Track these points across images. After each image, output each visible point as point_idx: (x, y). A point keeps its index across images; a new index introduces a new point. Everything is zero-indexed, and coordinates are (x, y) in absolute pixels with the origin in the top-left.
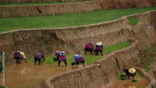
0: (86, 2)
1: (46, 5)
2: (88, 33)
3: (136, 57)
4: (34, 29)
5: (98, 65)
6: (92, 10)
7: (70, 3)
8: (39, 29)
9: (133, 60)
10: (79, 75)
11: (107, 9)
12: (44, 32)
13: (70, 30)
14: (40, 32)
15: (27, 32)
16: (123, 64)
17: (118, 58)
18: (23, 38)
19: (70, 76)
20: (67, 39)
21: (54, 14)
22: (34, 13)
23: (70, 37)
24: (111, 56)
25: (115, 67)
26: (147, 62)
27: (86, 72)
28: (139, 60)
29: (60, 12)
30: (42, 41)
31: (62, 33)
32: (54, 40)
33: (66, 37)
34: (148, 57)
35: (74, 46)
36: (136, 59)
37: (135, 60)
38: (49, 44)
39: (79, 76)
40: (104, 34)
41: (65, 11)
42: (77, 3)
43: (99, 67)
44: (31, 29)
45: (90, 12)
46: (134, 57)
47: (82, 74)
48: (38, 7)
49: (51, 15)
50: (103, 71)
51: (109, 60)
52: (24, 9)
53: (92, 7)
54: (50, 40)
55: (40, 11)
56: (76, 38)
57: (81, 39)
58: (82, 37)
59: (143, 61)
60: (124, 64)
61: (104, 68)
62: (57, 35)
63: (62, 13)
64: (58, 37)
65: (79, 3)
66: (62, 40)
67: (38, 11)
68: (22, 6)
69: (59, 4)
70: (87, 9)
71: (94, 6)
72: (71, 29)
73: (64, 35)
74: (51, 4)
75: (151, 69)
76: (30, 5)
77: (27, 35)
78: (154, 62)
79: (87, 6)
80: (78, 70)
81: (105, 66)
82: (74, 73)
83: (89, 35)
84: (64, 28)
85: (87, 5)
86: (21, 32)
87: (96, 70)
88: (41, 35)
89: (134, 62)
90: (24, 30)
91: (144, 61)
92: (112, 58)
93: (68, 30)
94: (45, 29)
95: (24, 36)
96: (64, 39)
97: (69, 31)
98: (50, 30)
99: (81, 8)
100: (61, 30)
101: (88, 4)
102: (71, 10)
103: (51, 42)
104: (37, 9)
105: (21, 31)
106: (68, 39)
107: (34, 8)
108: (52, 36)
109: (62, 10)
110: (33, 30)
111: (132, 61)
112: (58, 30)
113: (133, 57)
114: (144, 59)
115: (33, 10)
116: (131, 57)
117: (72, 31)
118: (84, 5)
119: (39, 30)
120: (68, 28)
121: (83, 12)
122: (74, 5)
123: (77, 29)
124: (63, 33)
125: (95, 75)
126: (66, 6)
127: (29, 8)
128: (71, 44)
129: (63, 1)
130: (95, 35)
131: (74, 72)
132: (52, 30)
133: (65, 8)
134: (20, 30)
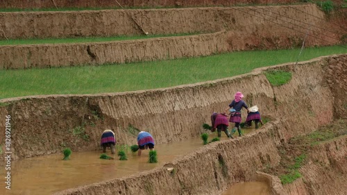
0: (193, 36)
1: (107, 43)
2: (169, 104)
3: (269, 154)
4: (56, 96)
5: (169, 169)
6: (208, 53)
7: (159, 39)
8: (65, 96)
9: (261, 158)
10: (123, 188)
11: (241, 50)
12: (75, 101)
13: (129, 99)
14: (67, 103)
15: (39, 101)
16: (235, 166)
17: (225, 155)
18: (32, 114)
19: (102, 191)
20: (122, 114)
21: (122, 61)
22: (81, 60)
23: (129, 111)
24: (205, 152)
25: (216, 173)
26: (293, 164)
27: (139, 184)
28: (276, 159)
29: (136, 57)
30: (70, 120)
31: (112, 104)
32: (96, 117)
33: (121, 111)
34: (298, 152)
35: (137, 130)
36: (268, 156)
37: (265, 158)
38: (85, 126)
39: (124, 191)
40: (206, 105)
41: (147, 54)
42: (174, 38)
43: (171, 172)
44: (49, 96)
45: (202, 56)
46: (264, 153)
47: (130, 188)
48: (89, 47)
49: (117, 63)
50: (182, 180)
51: (199, 160)
52: (59, 52)
53: (207, 46)
54: (86, 117)
55: (93, 56)
56: (142, 113)
57: (154, 115)
58: (154, 111)
59: (285, 162)
60: (238, 166)
61: (183, 176)
62: (101, 108)
63: (140, 59)
64: (103, 112)
65: (178, 38)
66: (111, 119)
67: (88, 56)
68: (56, 45)
69: (134, 41)
70: (196, 50)
71: (213, 45)
72: (132, 95)
73: (117, 107)
74: (117, 42)
75: (298, 177)
76: (73, 43)
77: (41, 107)
78: (310, 163)
79: (195, 45)
80: (121, 180)
81: (186, 172)
82: (113, 185)
83: (172, 108)
84: (117, 93)
85: (195, 43)
86: (28, 101)
87: (164, 180)
88: (68, 108)
89: (263, 163)
90: (33, 97)
91: (288, 160)
92: (209, 155)
93: (126, 97)
94: (77, 95)
95: (33, 109)
96: (115, 116)
97: (127, 100)
98: (86, 97)
99: (183, 50)
100: (110, 97)
101: (199, 39)
102: (160, 52)
103: (89, 121)
104: (86, 52)
105: (28, 99)
106: (125, 116)
107: (81, 50)
108: (91, 109)
109: (140, 53)
110: (53, 98)
111: (257, 160)
112: (103, 98)
113: (261, 153)
114: (289, 157)
115: (79, 54)
116: (256, 154)
117: (135, 99)
118: (189, 42)
119: (65, 98)
120: (125, 93)
121: (186, 57)
122: (167, 44)
123: (145, 95)
124: (115, 104)
125: (160, 188)
126: (149, 44)
127: (70, 50)
128: (130, 125)
129: (147, 33)
130: (184, 107)
131: (113, 183)
132: (90, 98)
133: (148, 48)
134: (25, 98)
